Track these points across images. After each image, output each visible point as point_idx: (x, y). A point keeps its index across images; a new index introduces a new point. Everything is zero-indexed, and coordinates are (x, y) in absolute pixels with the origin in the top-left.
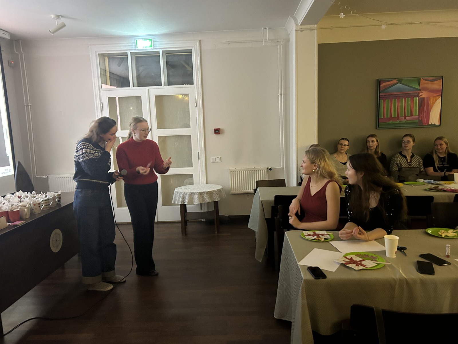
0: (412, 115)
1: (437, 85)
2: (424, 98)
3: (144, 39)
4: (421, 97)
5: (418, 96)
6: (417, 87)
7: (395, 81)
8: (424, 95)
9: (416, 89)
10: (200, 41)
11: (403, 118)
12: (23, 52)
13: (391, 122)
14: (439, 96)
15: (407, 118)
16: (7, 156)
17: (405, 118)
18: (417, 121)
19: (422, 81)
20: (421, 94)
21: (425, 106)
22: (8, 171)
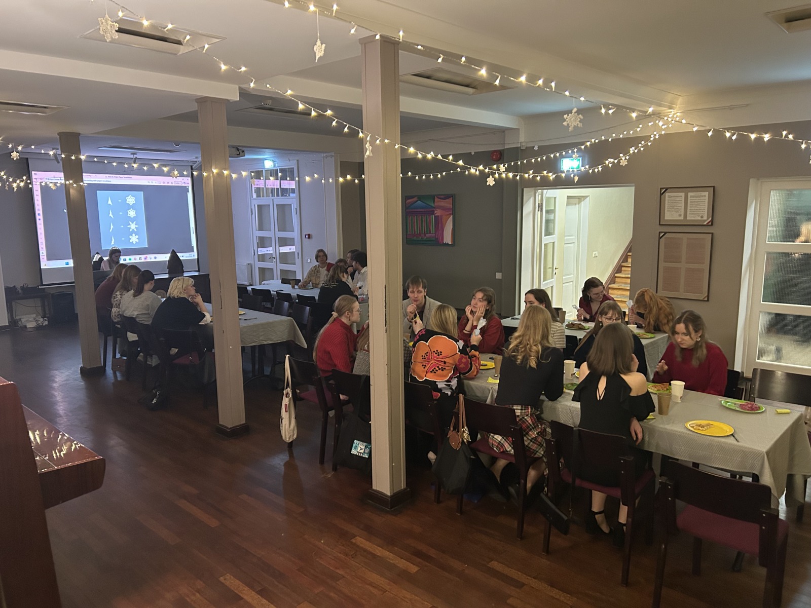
0: (430, 233)
1: (447, 204)
2: (438, 216)
4: (436, 215)
5: (433, 213)
6: (432, 205)
7: (415, 199)
8: (438, 213)
9: (432, 206)
10: (298, 160)
11: (424, 235)
13: (415, 238)
14: (450, 214)
15: (426, 235)
16: (193, 245)
17: (425, 236)
18: (434, 239)
19: (436, 199)
20: (436, 212)
21: (440, 225)
22: (192, 256)
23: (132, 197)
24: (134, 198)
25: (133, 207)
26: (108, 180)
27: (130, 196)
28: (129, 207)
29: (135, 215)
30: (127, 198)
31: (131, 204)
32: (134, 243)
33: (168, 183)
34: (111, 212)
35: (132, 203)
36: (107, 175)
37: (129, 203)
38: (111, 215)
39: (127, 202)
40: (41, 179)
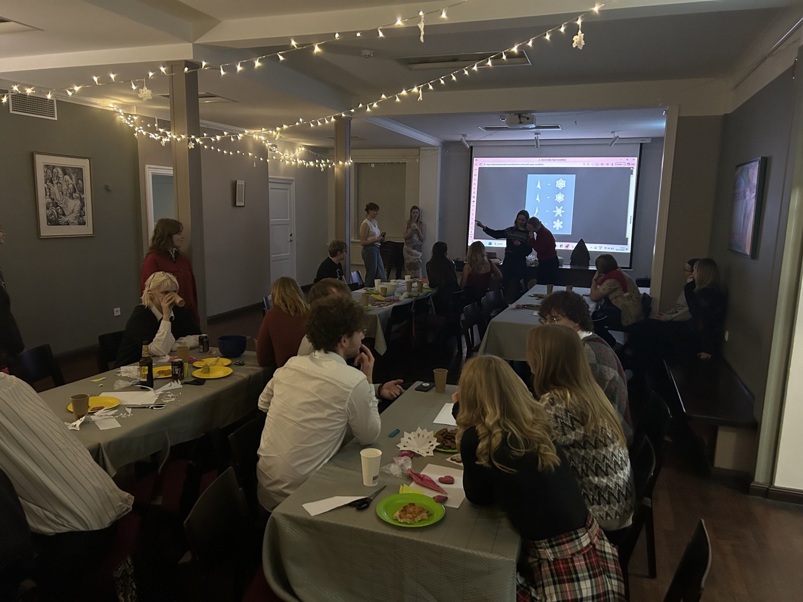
16: (627, 237)
22: (625, 249)
23: (563, 181)
24: (565, 182)
25: (562, 191)
26: (541, 163)
27: (561, 179)
28: (558, 191)
29: (563, 200)
30: (557, 181)
31: (560, 188)
32: (557, 229)
33: (608, 164)
34: (538, 196)
35: (562, 187)
36: (540, 159)
37: (559, 187)
38: (538, 199)
39: (557, 186)
40: (480, 164)
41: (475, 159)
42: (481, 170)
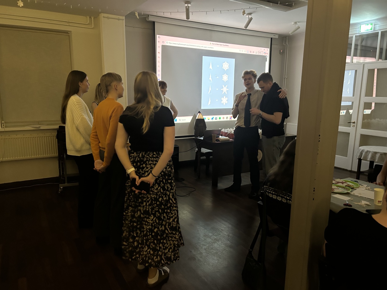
3: (366, 24)
12: (288, 44)
23: (227, 63)
24: (228, 64)
25: (227, 72)
26: (212, 47)
27: (226, 62)
28: (224, 72)
29: (227, 80)
30: (223, 64)
31: (225, 70)
32: (224, 104)
34: (210, 76)
35: (227, 69)
36: (212, 42)
37: (225, 68)
38: (210, 79)
39: (223, 68)
40: (163, 42)
41: (158, 36)
42: (164, 48)
